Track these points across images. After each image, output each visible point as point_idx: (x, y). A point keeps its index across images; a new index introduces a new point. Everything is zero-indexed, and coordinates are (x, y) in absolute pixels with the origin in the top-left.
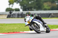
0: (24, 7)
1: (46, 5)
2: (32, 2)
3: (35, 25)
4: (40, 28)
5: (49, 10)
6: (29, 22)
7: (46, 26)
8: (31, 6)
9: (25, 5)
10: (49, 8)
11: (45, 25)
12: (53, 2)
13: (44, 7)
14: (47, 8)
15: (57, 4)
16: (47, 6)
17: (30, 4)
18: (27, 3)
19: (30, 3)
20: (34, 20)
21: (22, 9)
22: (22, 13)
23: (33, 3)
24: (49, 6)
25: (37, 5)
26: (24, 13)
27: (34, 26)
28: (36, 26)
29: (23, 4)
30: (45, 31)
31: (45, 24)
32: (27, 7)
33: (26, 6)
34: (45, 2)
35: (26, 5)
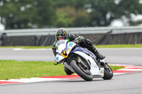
0: (8, 19)
1: (61, 14)
2: (29, 6)
3: (80, 60)
4: (90, 69)
5: (70, 26)
6: (66, 55)
7: (102, 65)
8: (25, 17)
9: (11, 15)
10: (71, 20)
11: (101, 61)
12: (79, 6)
13: (56, 18)
14: (65, 21)
15: (89, 11)
16: (66, 17)
17: (24, 13)
18: (15, 9)
19: (23, 9)
20: (77, 48)
21: (4, 24)
22: (5, 34)
23: (30, 8)
24: (71, 16)
25: (40, 13)
26: (8, 35)
27: (77, 63)
28: (80, 63)
29: (7, 11)
30: (103, 75)
31: (102, 59)
32: (15, 19)
33: (13, 18)
34: (60, 6)
35: (14, 15)
